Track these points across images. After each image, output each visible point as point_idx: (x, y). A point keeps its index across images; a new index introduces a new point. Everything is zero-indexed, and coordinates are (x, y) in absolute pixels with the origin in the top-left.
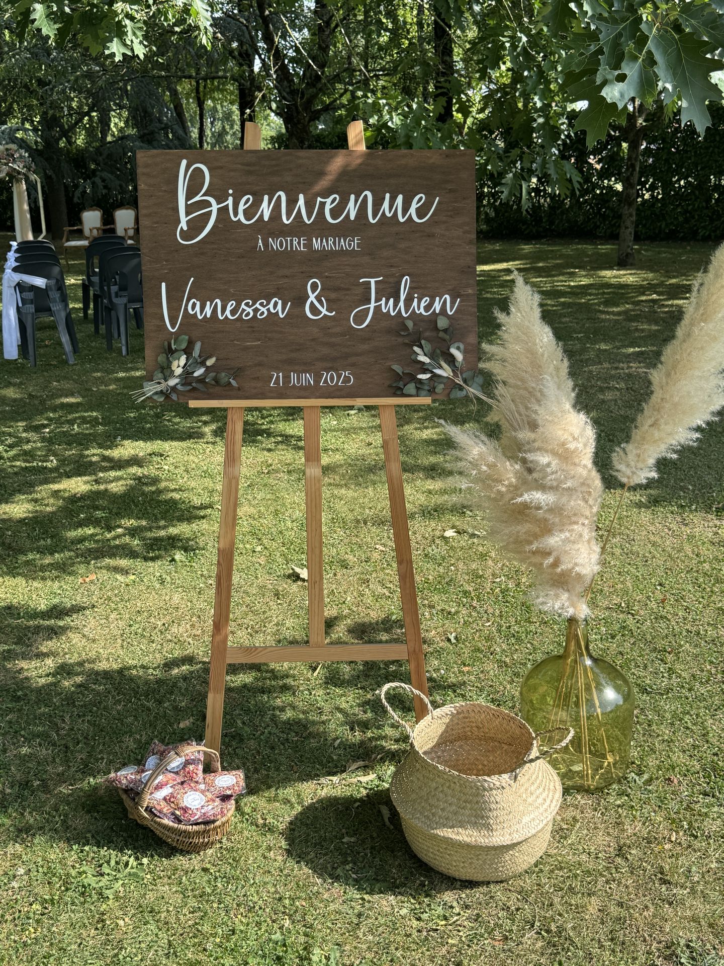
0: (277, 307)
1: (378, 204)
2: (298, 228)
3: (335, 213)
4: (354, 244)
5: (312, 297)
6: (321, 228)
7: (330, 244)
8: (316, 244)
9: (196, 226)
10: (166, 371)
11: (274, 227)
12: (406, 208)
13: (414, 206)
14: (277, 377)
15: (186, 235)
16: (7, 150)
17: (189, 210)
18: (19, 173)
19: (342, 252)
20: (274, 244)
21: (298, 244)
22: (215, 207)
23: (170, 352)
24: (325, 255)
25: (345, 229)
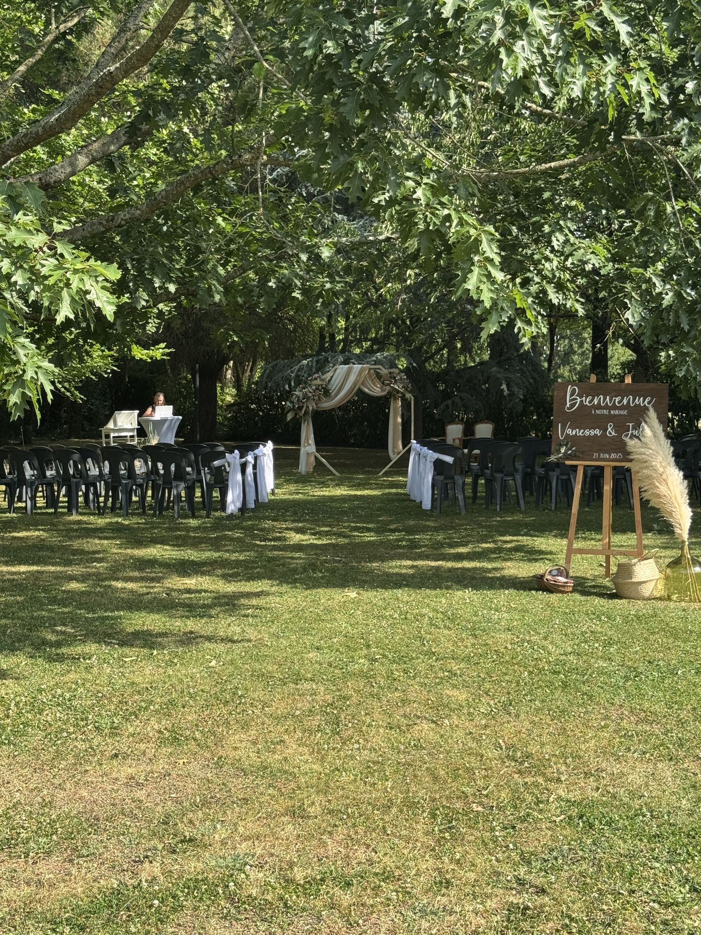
0: (597, 432)
1: (634, 400)
2: (606, 407)
3: (619, 403)
4: (625, 412)
5: (609, 429)
6: (614, 407)
7: (617, 412)
8: (612, 412)
9: (572, 406)
10: (559, 452)
11: (599, 407)
12: (644, 401)
13: (647, 401)
14: (596, 455)
15: (568, 409)
16: (390, 373)
17: (570, 401)
18: (398, 392)
19: (621, 415)
20: (598, 412)
21: (606, 412)
22: (579, 400)
23: (561, 445)
24: (615, 416)
25: (622, 408)
